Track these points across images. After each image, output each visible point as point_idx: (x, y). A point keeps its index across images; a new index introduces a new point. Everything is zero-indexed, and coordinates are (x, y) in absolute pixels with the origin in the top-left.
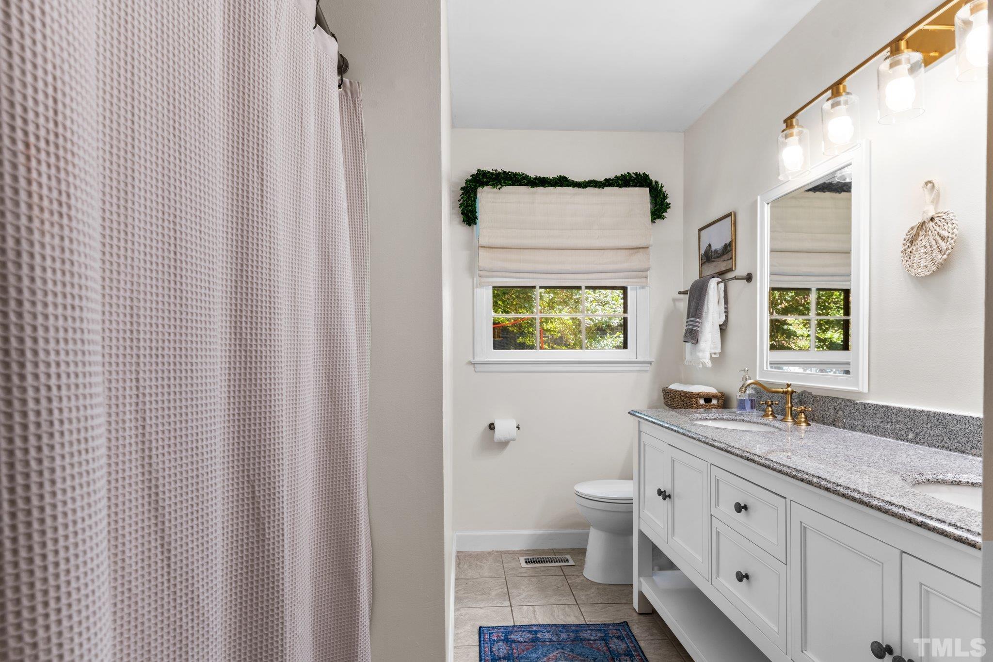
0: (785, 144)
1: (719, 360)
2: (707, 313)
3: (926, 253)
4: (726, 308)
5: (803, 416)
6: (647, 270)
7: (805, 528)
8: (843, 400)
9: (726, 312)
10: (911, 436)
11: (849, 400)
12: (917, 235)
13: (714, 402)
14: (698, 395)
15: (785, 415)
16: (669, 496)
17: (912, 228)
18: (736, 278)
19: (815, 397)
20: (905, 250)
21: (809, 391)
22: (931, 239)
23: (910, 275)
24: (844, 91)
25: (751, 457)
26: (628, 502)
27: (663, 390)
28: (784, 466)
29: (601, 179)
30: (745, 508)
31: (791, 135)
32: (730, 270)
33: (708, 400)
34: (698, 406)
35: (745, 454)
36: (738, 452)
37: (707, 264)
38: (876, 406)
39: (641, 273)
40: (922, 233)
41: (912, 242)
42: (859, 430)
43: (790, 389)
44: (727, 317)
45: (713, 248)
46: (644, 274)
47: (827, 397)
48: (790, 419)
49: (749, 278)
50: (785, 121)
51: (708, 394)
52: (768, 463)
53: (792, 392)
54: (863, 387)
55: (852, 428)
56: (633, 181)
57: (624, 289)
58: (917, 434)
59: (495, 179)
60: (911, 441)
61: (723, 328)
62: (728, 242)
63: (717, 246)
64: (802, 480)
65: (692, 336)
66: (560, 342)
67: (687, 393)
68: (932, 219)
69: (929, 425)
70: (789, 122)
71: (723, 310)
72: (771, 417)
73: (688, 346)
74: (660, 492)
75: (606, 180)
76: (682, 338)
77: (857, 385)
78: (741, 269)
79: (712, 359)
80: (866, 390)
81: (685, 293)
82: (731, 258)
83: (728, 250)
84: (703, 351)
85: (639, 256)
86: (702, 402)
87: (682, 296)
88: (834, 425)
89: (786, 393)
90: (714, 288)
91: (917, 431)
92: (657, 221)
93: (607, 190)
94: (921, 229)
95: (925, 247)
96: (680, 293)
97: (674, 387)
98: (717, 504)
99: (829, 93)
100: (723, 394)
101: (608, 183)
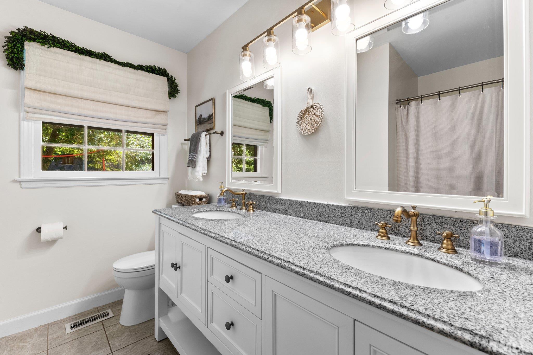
0: (243, 60)
1: (206, 177)
2: (200, 151)
3: (308, 123)
4: (210, 149)
5: (251, 206)
6: (166, 125)
7: (275, 295)
8: (270, 197)
9: (210, 151)
10: (302, 215)
11: (272, 197)
12: (304, 114)
13: (204, 200)
14: (196, 197)
15: (242, 206)
16: (179, 267)
17: (302, 111)
18: (215, 133)
19: (255, 195)
20: (298, 122)
21: (252, 192)
22: (311, 116)
23: (301, 134)
24: (273, 34)
25: (238, 245)
26: (152, 268)
27: (176, 194)
28: (262, 252)
29: (136, 64)
30: (232, 277)
31: (246, 55)
32: (212, 129)
33: (201, 199)
34: (196, 203)
35: (233, 243)
36: (228, 241)
37: (200, 125)
38: (286, 200)
39: (162, 127)
40: (307, 114)
41: (302, 118)
42: (277, 212)
43: (244, 192)
44: (210, 154)
45: (203, 117)
46: (165, 127)
47: (262, 196)
48: (244, 208)
49: (222, 133)
50: (243, 48)
51: (201, 196)
52: (250, 250)
53: (246, 194)
54: (279, 191)
55: (274, 211)
56: (158, 71)
57: (153, 135)
58: (305, 214)
59: (43, 38)
60: (302, 217)
61: (209, 160)
62: (211, 114)
63: (205, 115)
64: (277, 265)
65: (192, 163)
66: (116, 167)
67: (190, 196)
68: (312, 107)
69: (311, 209)
70: (245, 48)
71: (209, 150)
72: (234, 207)
73: (190, 169)
74: (173, 265)
75: (139, 65)
76: (187, 165)
77: (277, 189)
78: (218, 128)
79: (203, 176)
80: (280, 192)
81: (188, 140)
82: (213, 123)
83: (211, 118)
84: (198, 172)
85: (162, 116)
86: (198, 200)
87: (186, 142)
88: (265, 210)
89: (243, 194)
90: (204, 138)
91: (305, 212)
92: (172, 98)
93: (139, 72)
94: (306, 111)
95: (308, 120)
96: (185, 140)
97: (182, 192)
98: (212, 274)
99: (266, 34)
100: (208, 195)
101: (140, 68)
